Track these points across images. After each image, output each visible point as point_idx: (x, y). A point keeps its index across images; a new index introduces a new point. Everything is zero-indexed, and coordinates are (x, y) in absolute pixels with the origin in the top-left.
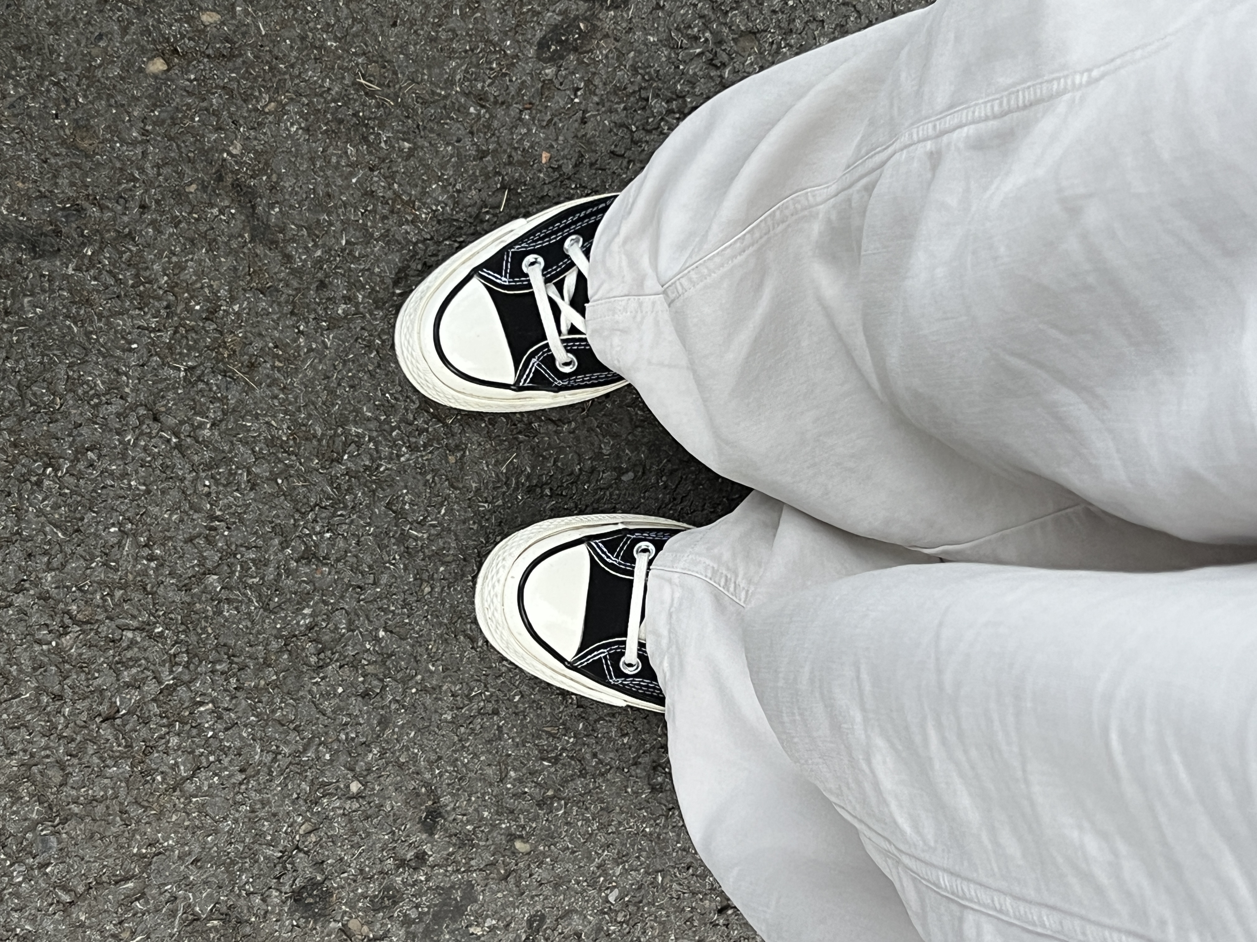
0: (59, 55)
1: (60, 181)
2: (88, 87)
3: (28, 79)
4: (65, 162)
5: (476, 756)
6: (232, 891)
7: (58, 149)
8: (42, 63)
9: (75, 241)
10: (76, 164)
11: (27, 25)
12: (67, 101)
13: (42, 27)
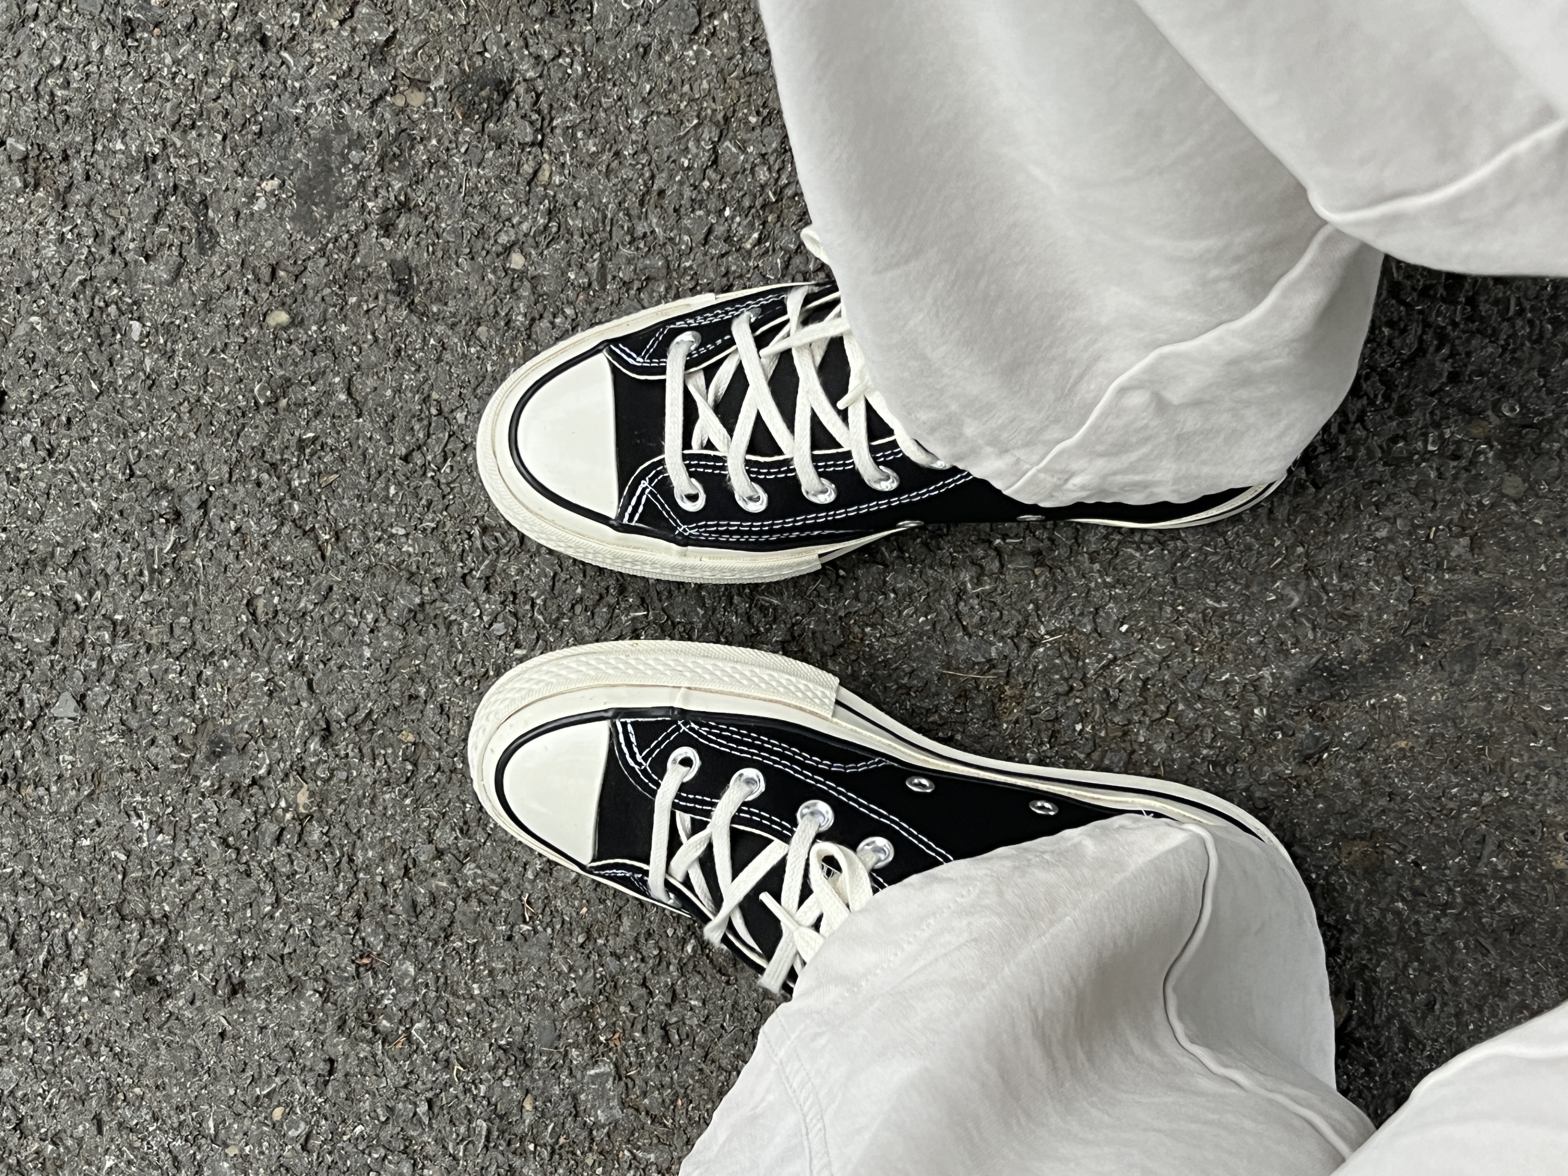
0: (1466, 946)
1: (1356, 781)
2: (1402, 929)
3: (1485, 891)
4: (1366, 810)
5: (398, 391)
6: (582, 44)
7: (1386, 822)
8: (1482, 924)
9: (1286, 716)
10: (1351, 817)
11: (1533, 961)
12: (1417, 893)
13: (1514, 972)
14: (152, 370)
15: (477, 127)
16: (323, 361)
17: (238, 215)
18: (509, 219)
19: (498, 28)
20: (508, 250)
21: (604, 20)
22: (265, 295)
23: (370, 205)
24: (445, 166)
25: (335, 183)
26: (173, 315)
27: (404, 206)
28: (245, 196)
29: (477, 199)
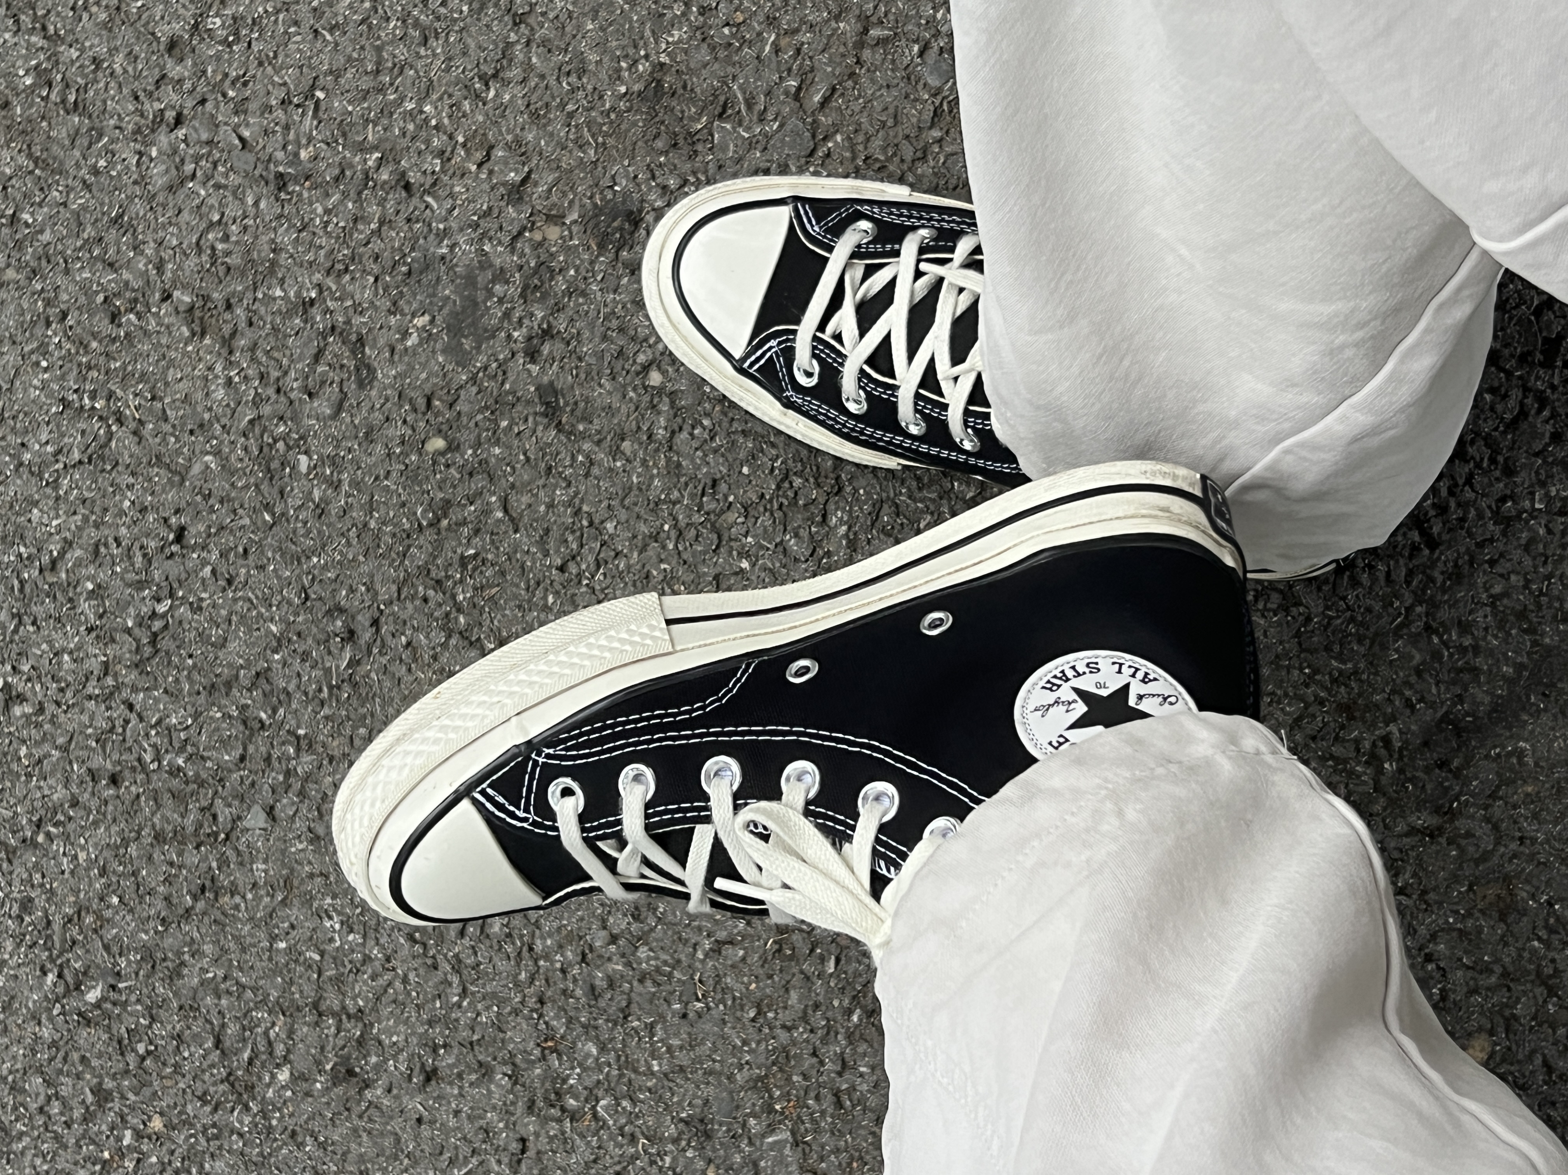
1: (1486, 827)
2: (1539, 967)
4: (1497, 855)
7: (1518, 865)
9: (1415, 768)
10: (1483, 862)
12: (1552, 931)
14: (321, 499)
15: (611, 256)
16: (479, 481)
17: (392, 351)
18: (646, 340)
19: (626, 163)
20: (646, 368)
21: (724, 149)
22: (422, 424)
23: (516, 334)
24: (584, 294)
25: (482, 316)
26: (337, 447)
27: (547, 333)
28: (399, 332)
29: (615, 323)
